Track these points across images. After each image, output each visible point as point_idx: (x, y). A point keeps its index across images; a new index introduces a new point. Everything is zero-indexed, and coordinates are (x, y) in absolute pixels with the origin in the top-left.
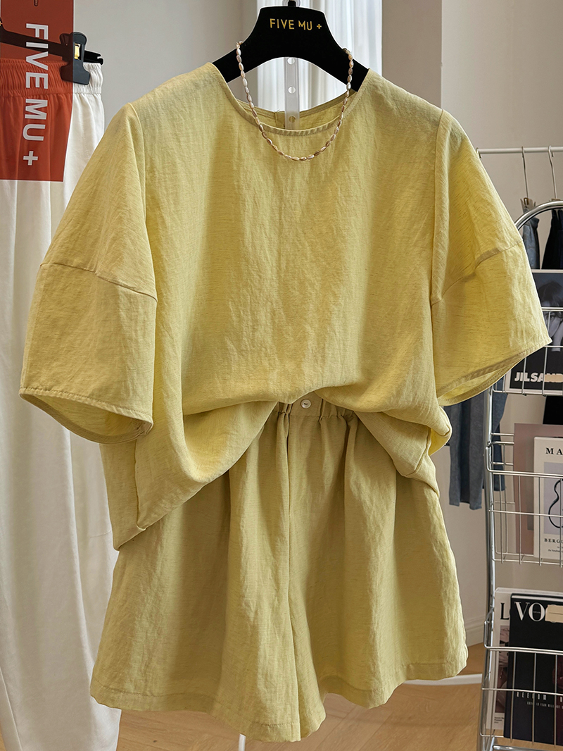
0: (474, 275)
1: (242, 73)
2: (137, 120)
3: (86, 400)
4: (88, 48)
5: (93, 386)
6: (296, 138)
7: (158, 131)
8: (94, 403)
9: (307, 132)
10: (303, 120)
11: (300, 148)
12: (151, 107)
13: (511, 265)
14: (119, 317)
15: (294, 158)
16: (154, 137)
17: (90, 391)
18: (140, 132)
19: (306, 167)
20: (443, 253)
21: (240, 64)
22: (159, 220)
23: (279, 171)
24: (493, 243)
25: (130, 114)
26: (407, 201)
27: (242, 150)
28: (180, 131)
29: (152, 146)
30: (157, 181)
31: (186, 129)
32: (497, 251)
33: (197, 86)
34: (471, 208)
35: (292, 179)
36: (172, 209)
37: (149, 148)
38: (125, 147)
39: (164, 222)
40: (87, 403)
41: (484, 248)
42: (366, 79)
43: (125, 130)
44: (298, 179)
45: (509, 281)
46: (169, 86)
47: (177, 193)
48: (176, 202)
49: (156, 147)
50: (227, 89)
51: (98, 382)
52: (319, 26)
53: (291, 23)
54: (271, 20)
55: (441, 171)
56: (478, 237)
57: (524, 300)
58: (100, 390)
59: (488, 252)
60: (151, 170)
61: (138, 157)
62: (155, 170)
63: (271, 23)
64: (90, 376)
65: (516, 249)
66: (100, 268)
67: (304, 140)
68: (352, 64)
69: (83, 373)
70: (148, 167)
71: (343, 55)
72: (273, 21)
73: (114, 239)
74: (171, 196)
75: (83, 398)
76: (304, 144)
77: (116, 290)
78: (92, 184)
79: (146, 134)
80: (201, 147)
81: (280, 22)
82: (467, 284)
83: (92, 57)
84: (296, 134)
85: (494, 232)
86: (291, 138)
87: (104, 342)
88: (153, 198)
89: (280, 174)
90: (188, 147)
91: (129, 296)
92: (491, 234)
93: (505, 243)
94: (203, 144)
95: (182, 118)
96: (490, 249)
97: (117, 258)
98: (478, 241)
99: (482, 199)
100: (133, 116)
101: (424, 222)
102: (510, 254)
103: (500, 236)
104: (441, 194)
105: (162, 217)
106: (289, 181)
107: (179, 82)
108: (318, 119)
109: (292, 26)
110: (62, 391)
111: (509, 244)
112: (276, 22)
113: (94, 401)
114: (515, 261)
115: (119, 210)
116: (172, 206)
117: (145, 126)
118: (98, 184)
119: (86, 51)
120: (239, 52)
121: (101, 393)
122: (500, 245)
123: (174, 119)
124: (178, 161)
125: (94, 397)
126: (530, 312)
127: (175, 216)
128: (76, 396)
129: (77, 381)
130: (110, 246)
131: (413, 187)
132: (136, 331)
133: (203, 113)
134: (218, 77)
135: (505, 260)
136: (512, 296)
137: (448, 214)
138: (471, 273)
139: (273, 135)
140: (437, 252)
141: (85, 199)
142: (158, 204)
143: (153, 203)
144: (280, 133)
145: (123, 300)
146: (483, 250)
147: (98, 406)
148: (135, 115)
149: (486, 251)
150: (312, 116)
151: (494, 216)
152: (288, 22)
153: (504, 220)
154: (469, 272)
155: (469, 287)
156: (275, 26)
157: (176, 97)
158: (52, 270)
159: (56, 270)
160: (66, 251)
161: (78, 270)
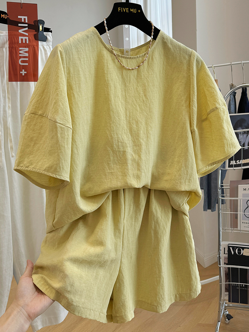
0: (206, 119)
1: (107, 31)
2: (63, 51)
3: (43, 172)
5: (46, 166)
6: (130, 60)
7: (71, 56)
8: (46, 173)
9: (135, 57)
10: (132, 52)
11: (132, 64)
12: (69, 45)
13: (222, 114)
14: (57, 136)
15: (129, 68)
16: (70, 59)
17: (44, 168)
18: (64, 56)
19: (135, 72)
20: (195, 109)
21: (106, 27)
22: (72, 95)
23: (124, 74)
24: (215, 105)
25: (60, 49)
26: (178, 88)
27: (108, 64)
28: (81, 56)
29: (69, 63)
30: (71, 78)
31: (83, 55)
32: (217, 108)
33: (88, 37)
34: (205, 90)
35: (130, 77)
37: (68, 64)
38: (58, 63)
39: (74, 96)
40: (43, 173)
41: (211, 107)
42: (159, 34)
43: (58, 56)
44: (132, 77)
45: (222, 121)
46: (76, 36)
47: (80, 83)
48: (79, 87)
49: (71, 63)
50: (100, 38)
51: (48, 164)
52: (139, 11)
53: (127, 9)
55: (193, 75)
56: (209, 102)
57: (228, 130)
58: (49, 167)
60: (69, 73)
61: (64, 67)
62: (70, 73)
63: (119, 9)
64: (45, 162)
65: (224, 107)
66: (50, 116)
67: (134, 60)
68: (153, 27)
69: (42, 160)
70: (68, 72)
71: (149, 24)
73: (55, 103)
74: (77, 84)
75: (42, 171)
76: (134, 62)
77: (56, 125)
78: (45, 79)
79: (66, 57)
80: (90, 63)
81: (123, 9)
82: (204, 123)
84: (130, 58)
85: (215, 100)
86: (128, 60)
87: (52, 147)
88: (70, 85)
89: (124, 75)
90: (84, 63)
91: (61, 128)
93: (220, 104)
94: (91, 62)
95: (82, 51)
96: (214, 107)
97: (56, 111)
98: (208, 104)
99: (211, 86)
100: (61, 50)
101: (186, 96)
102: (222, 109)
103: (218, 102)
104: (193, 85)
105: (73, 93)
106: (128, 78)
107: (79, 35)
108: (139, 52)
109: (128, 11)
110: (33, 168)
112: (121, 9)
113: (46, 172)
114: (224, 112)
115: (57, 90)
116: (78, 89)
117: (66, 54)
118: (48, 79)
120: (105, 22)
121: (49, 169)
122: (218, 106)
123: (78, 51)
124: (80, 69)
125: (46, 170)
126: (232, 135)
127: (79, 93)
128: (39, 170)
129: (40, 163)
130: (54, 106)
131: (180, 82)
132: (64, 142)
133: (91, 49)
134: (96, 33)
135: (220, 112)
136: (224, 129)
137: (196, 93)
139: (121, 58)
140: (193, 109)
141: (42, 86)
142: (72, 88)
143: (70, 88)
144: (124, 57)
145: (59, 129)
146: (211, 108)
147: (48, 174)
149: (212, 108)
150: (136, 50)
151: (215, 93)
152: (126, 9)
153: (219, 94)
154: (204, 117)
156: (120, 11)
157: (79, 41)
158: (30, 116)
159: (32, 116)
160: (36, 108)
161: (41, 116)
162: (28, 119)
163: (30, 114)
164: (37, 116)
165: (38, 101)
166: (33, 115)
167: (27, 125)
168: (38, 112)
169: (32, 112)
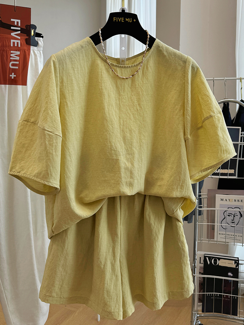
0: (202, 127)
1: (102, 41)
2: (56, 61)
3: (33, 177)
4: (37, 31)
5: (36, 172)
6: (125, 69)
7: (65, 66)
8: (35, 179)
9: (130, 66)
10: (129, 61)
11: (127, 73)
12: (62, 56)
13: (217, 122)
14: (45, 144)
15: (123, 77)
16: (63, 69)
17: (34, 174)
18: (57, 66)
19: (129, 81)
20: (189, 118)
21: (101, 37)
22: (65, 104)
23: (118, 83)
24: (209, 113)
25: (53, 59)
26: (173, 96)
27: (103, 73)
28: (75, 66)
29: (62, 72)
30: (64, 87)
31: (77, 65)
32: (211, 116)
33: (82, 47)
34: (200, 98)
35: (124, 86)
36: (71, 99)
37: (61, 73)
38: (50, 72)
39: (67, 105)
40: (33, 179)
42: (155, 43)
43: (50, 65)
44: (126, 86)
45: (216, 129)
46: (70, 47)
47: (73, 92)
48: (72, 96)
49: (64, 73)
50: (95, 48)
51: (37, 170)
52: (135, 20)
53: (123, 19)
54: (114, 18)
55: (188, 83)
56: (203, 111)
57: (224, 137)
58: (38, 173)
59: (207, 117)
60: (62, 82)
61: (56, 76)
62: (63, 82)
64: (35, 168)
65: (219, 115)
66: (40, 124)
67: (128, 70)
68: (149, 36)
69: (32, 166)
70: (61, 81)
71: (145, 33)
72: (115, 19)
73: (44, 111)
74: (70, 94)
76: (129, 71)
77: (44, 133)
78: (38, 88)
79: (60, 67)
80: (84, 73)
81: (118, 19)
82: (199, 131)
83: (39, 35)
84: (125, 67)
85: (210, 108)
86: (123, 69)
87: (40, 154)
88: (63, 94)
89: (118, 84)
90: (78, 73)
91: (49, 135)
92: (208, 109)
93: (214, 113)
94: (85, 72)
95: (75, 60)
96: (208, 116)
97: (45, 119)
98: (203, 112)
99: (205, 94)
100: (54, 59)
101: (180, 105)
102: (216, 117)
103: (212, 110)
104: (188, 93)
105: (66, 102)
106: (123, 87)
107: (75, 45)
108: (135, 61)
109: (123, 21)
110: (24, 173)
111: (216, 113)
112: (116, 19)
114: (219, 120)
115: (46, 99)
117: (60, 64)
118: (40, 88)
119: (36, 33)
120: (100, 32)
121: (38, 175)
122: (212, 114)
123: (72, 61)
124: (73, 79)
125: (36, 176)
126: (227, 142)
127: (72, 102)
128: (29, 176)
129: (30, 169)
130: (43, 114)
131: (175, 90)
132: (52, 150)
133: (85, 58)
134: (91, 43)
135: (214, 120)
136: (218, 135)
137: (190, 101)
138: (201, 126)
139: (115, 67)
140: (186, 117)
141: (35, 94)
142: (65, 97)
143: (62, 96)
144: (118, 67)
145: (47, 137)
147: (37, 180)
148: (55, 59)
149: (206, 116)
150: (132, 60)
151: (210, 101)
152: (121, 19)
153: (214, 103)
154: (200, 125)
155: (201, 131)
156: (116, 21)
157: (73, 51)
158: (23, 123)
159: (24, 123)
160: (28, 115)
161: (33, 124)
162: (21, 126)
163: (22, 122)
164: (29, 123)
165: (30, 109)
166: (26, 122)
167: (20, 132)
168: (31, 120)
169: (25, 120)
